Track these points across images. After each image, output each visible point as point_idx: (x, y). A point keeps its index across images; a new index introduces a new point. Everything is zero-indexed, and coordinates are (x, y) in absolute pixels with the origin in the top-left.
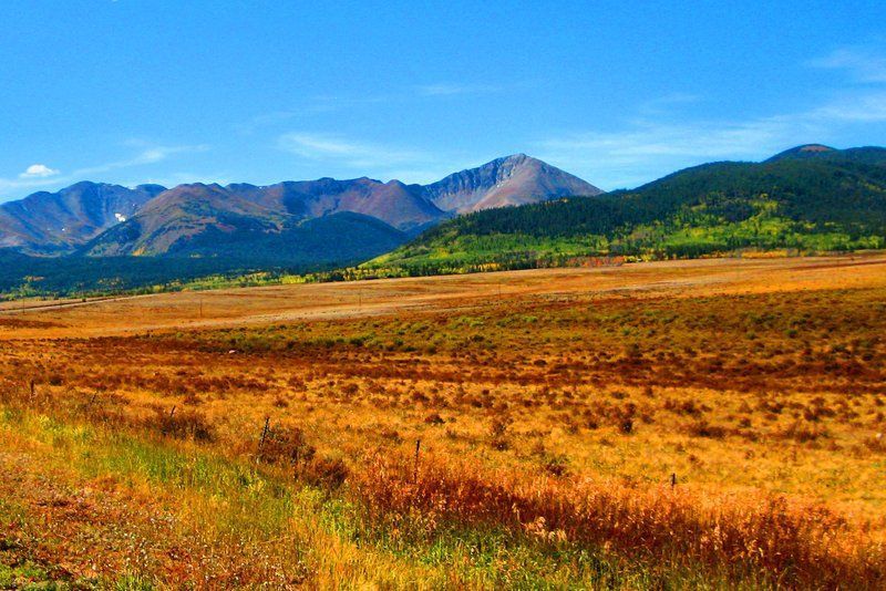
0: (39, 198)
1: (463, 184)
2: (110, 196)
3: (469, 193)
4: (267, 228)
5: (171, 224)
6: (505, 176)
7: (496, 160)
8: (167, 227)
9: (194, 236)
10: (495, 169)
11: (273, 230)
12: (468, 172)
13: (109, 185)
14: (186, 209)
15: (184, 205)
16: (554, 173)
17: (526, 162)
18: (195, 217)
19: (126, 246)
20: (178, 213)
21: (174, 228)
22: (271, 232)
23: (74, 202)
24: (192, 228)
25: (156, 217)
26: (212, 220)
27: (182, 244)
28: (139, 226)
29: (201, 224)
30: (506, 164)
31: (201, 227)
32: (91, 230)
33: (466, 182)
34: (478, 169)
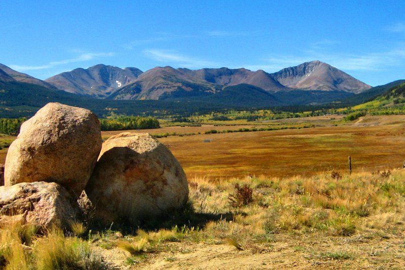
0: (79, 71)
1: (289, 74)
2: (113, 72)
3: (292, 78)
4: (208, 90)
5: (159, 86)
6: (310, 71)
7: (305, 63)
8: (156, 87)
9: (172, 92)
10: (305, 68)
11: (210, 91)
12: (292, 68)
13: (112, 67)
14: (165, 79)
15: (163, 77)
16: (335, 70)
17: (320, 65)
18: (170, 83)
19: (134, 96)
20: (161, 80)
21: (160, 88)
22: (210, 92)
23: (96, 74)
24: (170, 88)
25: (149, 82)
26: (180, 85)
27: (165, 96)
28: (140, 86)
29: (175, 87)
30: (310, 65)
31: (174, 88)
32: (105, 88)
33: (291, 73)
34: (296, 67)
